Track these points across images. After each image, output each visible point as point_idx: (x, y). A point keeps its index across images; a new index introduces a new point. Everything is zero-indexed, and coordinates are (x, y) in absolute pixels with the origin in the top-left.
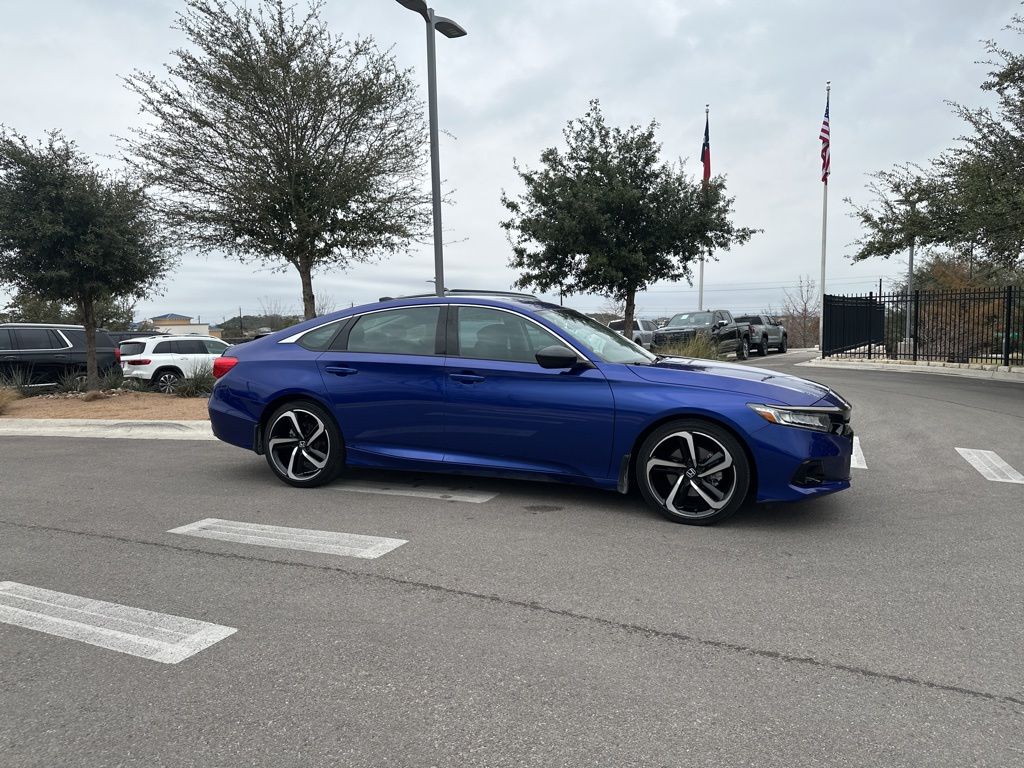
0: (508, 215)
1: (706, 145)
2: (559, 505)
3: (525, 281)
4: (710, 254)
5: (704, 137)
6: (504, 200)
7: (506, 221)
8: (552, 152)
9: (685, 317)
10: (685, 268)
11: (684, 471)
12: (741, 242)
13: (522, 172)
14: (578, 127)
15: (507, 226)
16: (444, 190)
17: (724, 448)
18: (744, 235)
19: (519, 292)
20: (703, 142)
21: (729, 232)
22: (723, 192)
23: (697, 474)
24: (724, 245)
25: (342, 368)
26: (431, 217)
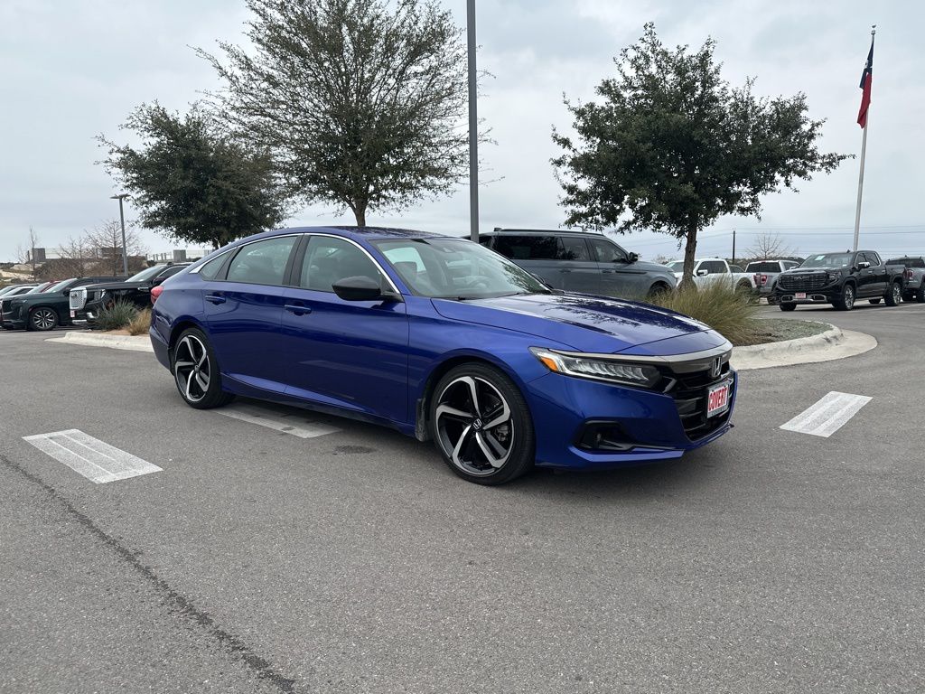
0: (560, 152)
1: (868, 70)
2: (374, 446)
3: (576, 218)
4: (788, 185)
5: (866, 61)
6: (555, 138)
7: (557, 159)
8: (607, 84)
9: (820, 258)
10: (754, 201)
11: (471, 421)
12: (828, 170)
13: (573, 106)
14: (632, 54)
15: (559, 163)
16: (480, 129)
17: (503, 399)
18: (832, 162)
19: (569, 230)
20: (865, 67)
21: (812, 159)
22: (803, 114)
23: (483, 426)
24: (801, 174)
25: (219, 297)
26: (468, 156)
